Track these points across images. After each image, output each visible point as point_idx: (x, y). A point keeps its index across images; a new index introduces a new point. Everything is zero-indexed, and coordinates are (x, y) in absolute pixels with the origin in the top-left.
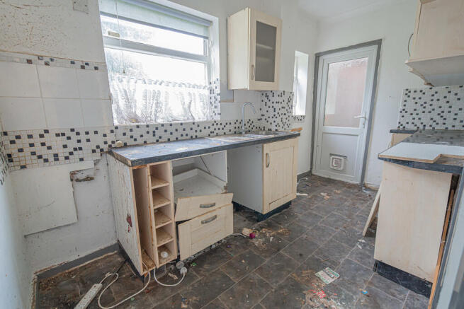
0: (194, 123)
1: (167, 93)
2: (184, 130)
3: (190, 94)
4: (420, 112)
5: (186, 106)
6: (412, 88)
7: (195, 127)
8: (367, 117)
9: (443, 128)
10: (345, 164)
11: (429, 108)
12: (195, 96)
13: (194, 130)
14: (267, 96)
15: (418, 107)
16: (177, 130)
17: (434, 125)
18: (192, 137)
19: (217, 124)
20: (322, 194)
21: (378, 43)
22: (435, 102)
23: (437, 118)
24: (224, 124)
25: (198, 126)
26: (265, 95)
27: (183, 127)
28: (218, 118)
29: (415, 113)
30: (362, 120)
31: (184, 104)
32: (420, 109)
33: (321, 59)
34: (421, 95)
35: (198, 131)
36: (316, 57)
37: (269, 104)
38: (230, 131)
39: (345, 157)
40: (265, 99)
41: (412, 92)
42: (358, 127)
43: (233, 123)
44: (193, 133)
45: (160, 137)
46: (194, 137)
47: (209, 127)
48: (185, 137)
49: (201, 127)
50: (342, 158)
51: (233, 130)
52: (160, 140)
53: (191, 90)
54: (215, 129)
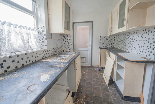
0: (34, 53)
1: (9, 32)
2: (28, 58)
3: (27, 34)
4: (104, 43)
5: (26, 42)
6: (102, 36)
7: (35, 55)
8: (91, 44)
9: (109, 47)
10: (85, 60)
11: (106, 42)
12: (30, 35)
13: (34, 57)
14: (64, 37)
15: (103, 41)
16: (22, 59)
17: (107, 46)
18: (33, 61)
19: (46, 51)
20: (84, 73)
21: (92, 22)
22: (107, 40)
23: (108, 44)
24: (49, 51)
25: (36, 54)
26: (63, 36)
27: (27, 56)
28: (46, 48)
29: (103, 43)
30: (89, 45)
31: (23, 40)
32: (104, 42)
33: (75, 24)
34: (104, 38)
35: (37, 57)
36: (73, 23)
37: (65, 40)
38: (51, 54)
39: (85, 58)
40: (63, 38)
41: (102, 37)
42: (88, 47)
43: (52, 50)
44: (33, 59)
45: (9, 68)
46: (34, 61)
47: (42, 54)
48: (28, 63)
49: (38, 55)
50: (84, 58)
51: (52, 53)
52: (8, 70)
53: (28, 31)
54: (45, 54)
